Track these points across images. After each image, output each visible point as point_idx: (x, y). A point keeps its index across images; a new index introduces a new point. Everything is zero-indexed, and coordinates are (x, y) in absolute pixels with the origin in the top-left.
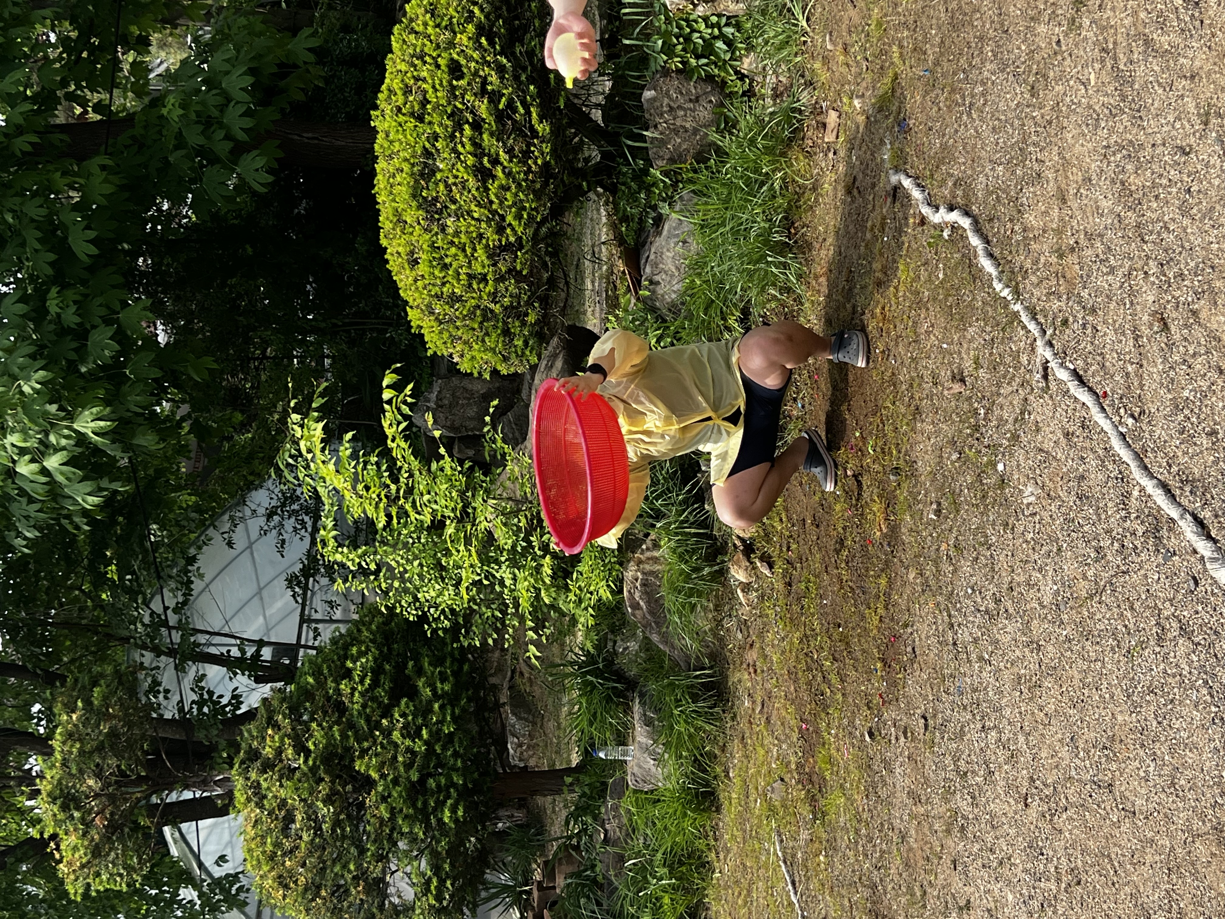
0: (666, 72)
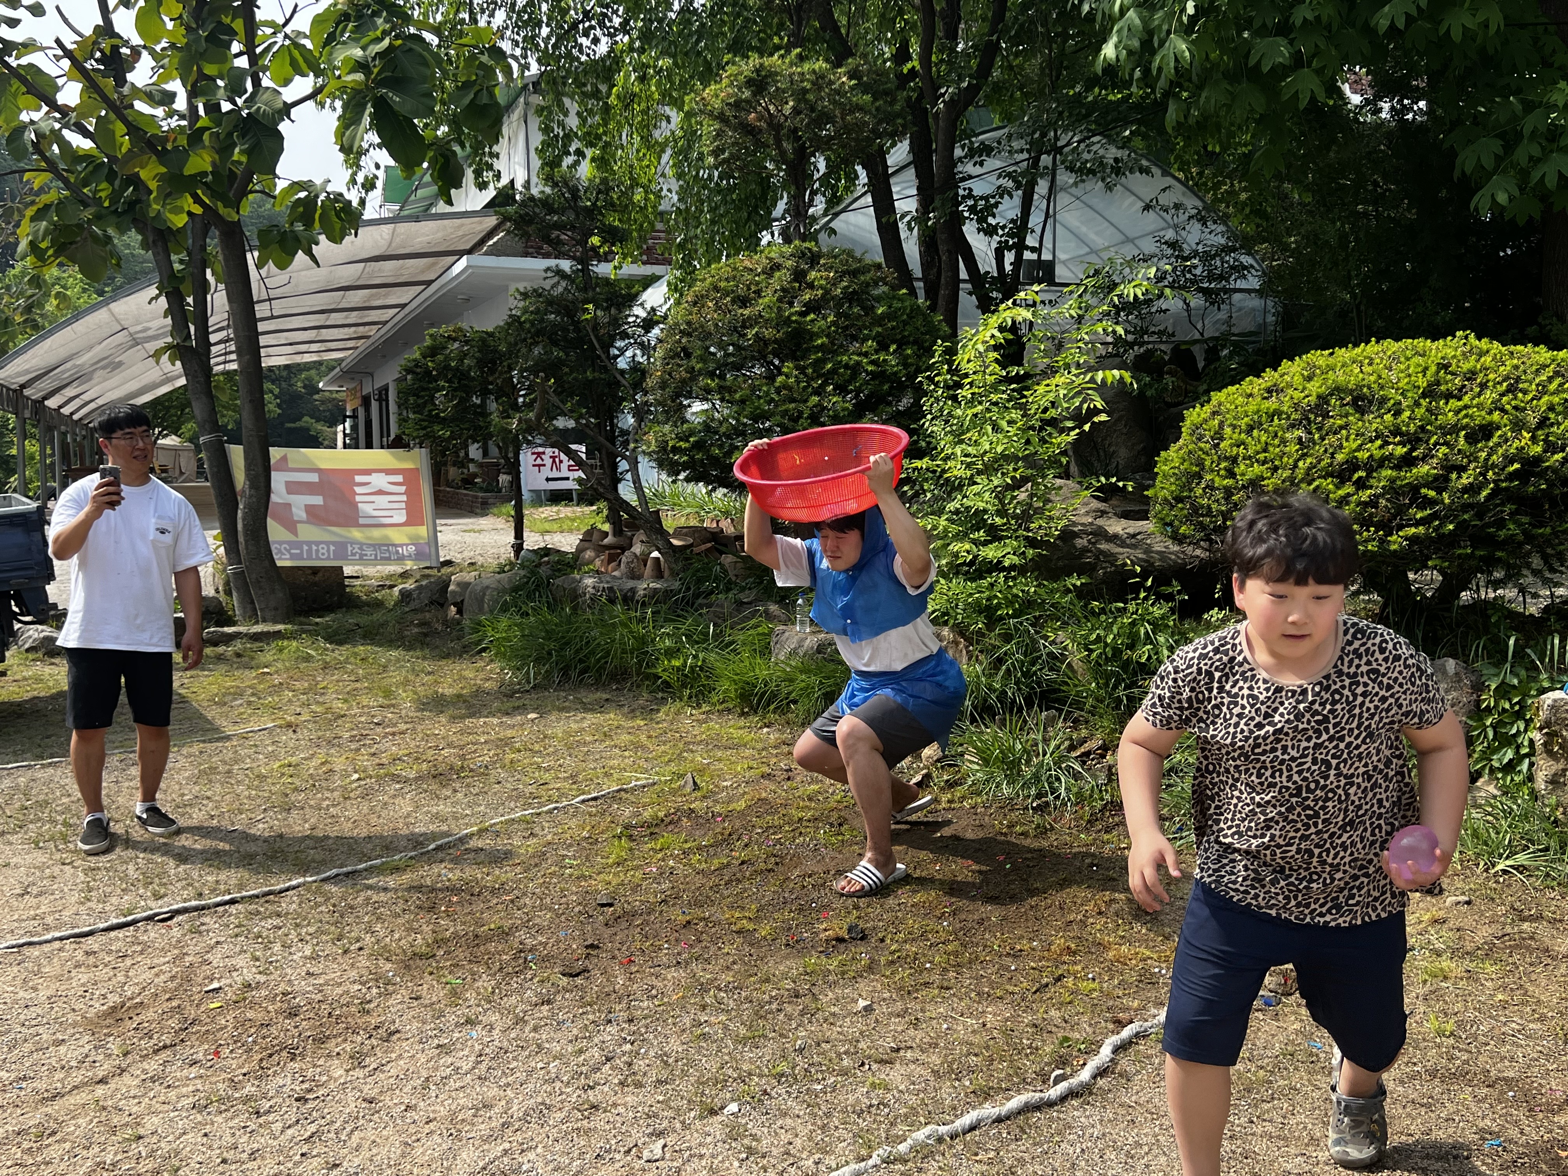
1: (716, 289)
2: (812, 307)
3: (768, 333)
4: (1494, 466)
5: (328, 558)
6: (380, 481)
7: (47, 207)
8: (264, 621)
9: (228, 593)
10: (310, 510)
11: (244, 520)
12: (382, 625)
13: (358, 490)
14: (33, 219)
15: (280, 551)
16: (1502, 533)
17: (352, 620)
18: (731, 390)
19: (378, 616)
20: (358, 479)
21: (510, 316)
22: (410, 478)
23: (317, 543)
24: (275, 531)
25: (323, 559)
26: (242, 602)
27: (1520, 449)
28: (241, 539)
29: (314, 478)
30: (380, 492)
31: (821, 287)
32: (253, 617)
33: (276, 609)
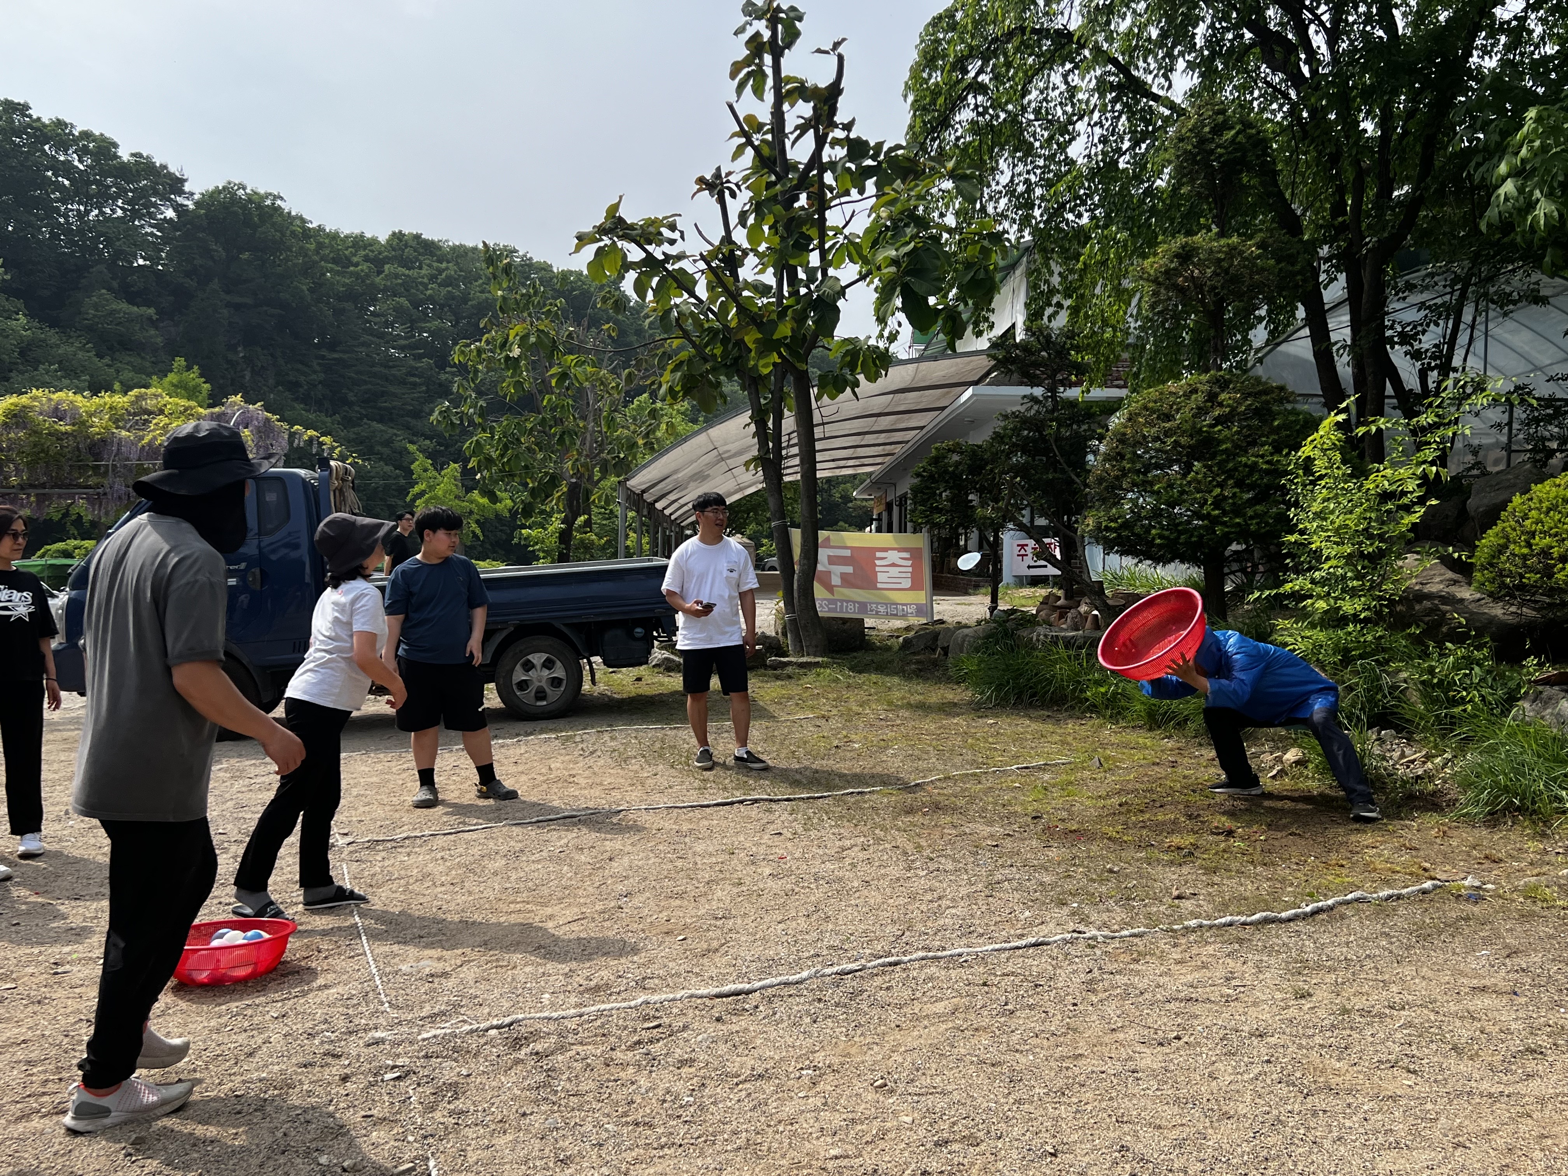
1: (1146, 408)
2: (1218, 421)
3: (1183, 440)
5: (854, 612)
6: (893, 556)
7: (682, 363)
8: (808, 655)
9: (785, 634)
10: (844, 576)
11: (798, 581)
12: (890, 662)
13: (878, 562)
14: (672, 371)
15: (821, 606)
17: (868, 657)
18: (1152, 484)
19: (887, 656)
20: (878, 554)
21: (994, 433)
22: (915, 554)
23: (847, 602)
24: (819, 592)
25: (850, 613)
26: (793, 641)
28: (796, 595)
29: (848, 553)
30: (893, 565)
31: (1228, 406)
32: (800, 652)
33: (816, 646)
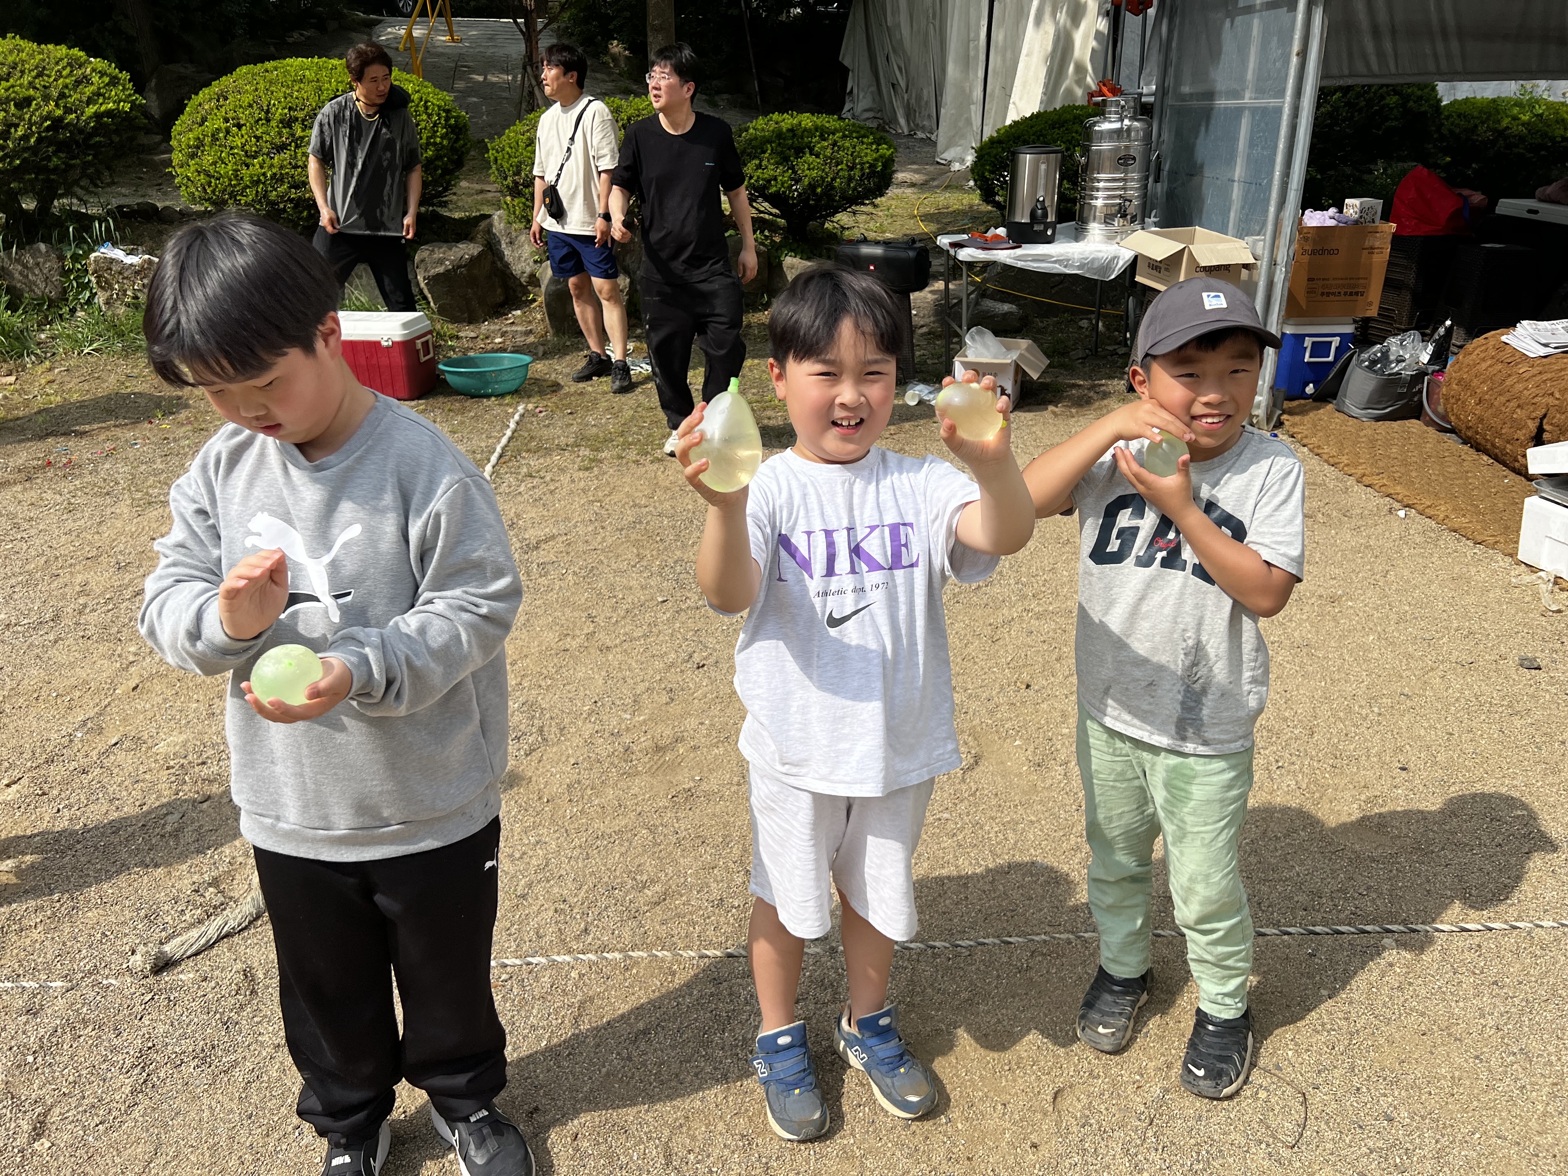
0: (61, 258)
4: (35, 123)
16: (51, 165)
27: (49, 112)
